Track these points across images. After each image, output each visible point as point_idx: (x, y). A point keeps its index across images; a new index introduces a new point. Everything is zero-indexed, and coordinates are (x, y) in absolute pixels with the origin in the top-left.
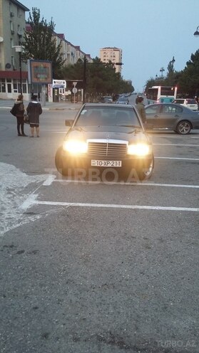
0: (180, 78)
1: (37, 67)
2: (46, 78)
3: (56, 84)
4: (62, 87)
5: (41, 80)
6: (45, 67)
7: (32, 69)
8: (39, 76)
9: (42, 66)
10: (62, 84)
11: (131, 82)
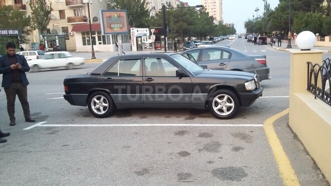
0: (272, 15)
1: (110, 17)
2: (121, 28)
3: (139, 32)
4: (145, 35)
5: (115, 29)
6: (119, 17)
7: (105, 19)
8: (112, 26)
9: (116, 15)
10: (145, 32)
11: (233, 25)
